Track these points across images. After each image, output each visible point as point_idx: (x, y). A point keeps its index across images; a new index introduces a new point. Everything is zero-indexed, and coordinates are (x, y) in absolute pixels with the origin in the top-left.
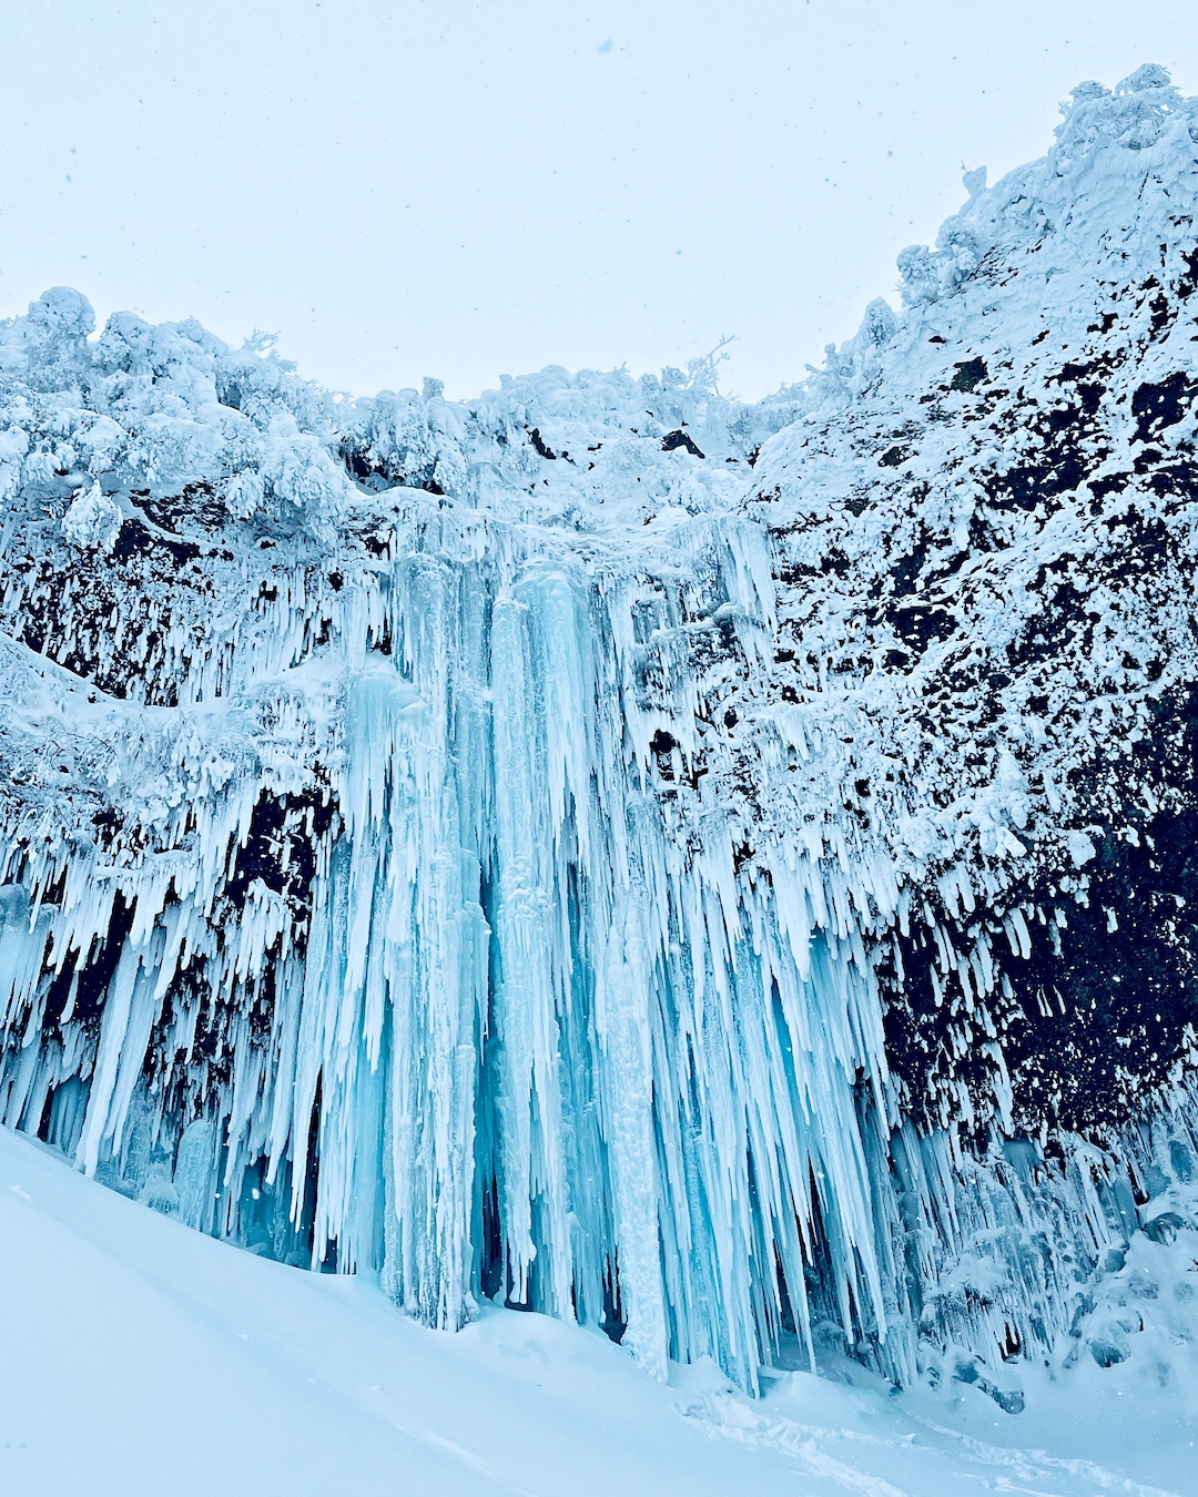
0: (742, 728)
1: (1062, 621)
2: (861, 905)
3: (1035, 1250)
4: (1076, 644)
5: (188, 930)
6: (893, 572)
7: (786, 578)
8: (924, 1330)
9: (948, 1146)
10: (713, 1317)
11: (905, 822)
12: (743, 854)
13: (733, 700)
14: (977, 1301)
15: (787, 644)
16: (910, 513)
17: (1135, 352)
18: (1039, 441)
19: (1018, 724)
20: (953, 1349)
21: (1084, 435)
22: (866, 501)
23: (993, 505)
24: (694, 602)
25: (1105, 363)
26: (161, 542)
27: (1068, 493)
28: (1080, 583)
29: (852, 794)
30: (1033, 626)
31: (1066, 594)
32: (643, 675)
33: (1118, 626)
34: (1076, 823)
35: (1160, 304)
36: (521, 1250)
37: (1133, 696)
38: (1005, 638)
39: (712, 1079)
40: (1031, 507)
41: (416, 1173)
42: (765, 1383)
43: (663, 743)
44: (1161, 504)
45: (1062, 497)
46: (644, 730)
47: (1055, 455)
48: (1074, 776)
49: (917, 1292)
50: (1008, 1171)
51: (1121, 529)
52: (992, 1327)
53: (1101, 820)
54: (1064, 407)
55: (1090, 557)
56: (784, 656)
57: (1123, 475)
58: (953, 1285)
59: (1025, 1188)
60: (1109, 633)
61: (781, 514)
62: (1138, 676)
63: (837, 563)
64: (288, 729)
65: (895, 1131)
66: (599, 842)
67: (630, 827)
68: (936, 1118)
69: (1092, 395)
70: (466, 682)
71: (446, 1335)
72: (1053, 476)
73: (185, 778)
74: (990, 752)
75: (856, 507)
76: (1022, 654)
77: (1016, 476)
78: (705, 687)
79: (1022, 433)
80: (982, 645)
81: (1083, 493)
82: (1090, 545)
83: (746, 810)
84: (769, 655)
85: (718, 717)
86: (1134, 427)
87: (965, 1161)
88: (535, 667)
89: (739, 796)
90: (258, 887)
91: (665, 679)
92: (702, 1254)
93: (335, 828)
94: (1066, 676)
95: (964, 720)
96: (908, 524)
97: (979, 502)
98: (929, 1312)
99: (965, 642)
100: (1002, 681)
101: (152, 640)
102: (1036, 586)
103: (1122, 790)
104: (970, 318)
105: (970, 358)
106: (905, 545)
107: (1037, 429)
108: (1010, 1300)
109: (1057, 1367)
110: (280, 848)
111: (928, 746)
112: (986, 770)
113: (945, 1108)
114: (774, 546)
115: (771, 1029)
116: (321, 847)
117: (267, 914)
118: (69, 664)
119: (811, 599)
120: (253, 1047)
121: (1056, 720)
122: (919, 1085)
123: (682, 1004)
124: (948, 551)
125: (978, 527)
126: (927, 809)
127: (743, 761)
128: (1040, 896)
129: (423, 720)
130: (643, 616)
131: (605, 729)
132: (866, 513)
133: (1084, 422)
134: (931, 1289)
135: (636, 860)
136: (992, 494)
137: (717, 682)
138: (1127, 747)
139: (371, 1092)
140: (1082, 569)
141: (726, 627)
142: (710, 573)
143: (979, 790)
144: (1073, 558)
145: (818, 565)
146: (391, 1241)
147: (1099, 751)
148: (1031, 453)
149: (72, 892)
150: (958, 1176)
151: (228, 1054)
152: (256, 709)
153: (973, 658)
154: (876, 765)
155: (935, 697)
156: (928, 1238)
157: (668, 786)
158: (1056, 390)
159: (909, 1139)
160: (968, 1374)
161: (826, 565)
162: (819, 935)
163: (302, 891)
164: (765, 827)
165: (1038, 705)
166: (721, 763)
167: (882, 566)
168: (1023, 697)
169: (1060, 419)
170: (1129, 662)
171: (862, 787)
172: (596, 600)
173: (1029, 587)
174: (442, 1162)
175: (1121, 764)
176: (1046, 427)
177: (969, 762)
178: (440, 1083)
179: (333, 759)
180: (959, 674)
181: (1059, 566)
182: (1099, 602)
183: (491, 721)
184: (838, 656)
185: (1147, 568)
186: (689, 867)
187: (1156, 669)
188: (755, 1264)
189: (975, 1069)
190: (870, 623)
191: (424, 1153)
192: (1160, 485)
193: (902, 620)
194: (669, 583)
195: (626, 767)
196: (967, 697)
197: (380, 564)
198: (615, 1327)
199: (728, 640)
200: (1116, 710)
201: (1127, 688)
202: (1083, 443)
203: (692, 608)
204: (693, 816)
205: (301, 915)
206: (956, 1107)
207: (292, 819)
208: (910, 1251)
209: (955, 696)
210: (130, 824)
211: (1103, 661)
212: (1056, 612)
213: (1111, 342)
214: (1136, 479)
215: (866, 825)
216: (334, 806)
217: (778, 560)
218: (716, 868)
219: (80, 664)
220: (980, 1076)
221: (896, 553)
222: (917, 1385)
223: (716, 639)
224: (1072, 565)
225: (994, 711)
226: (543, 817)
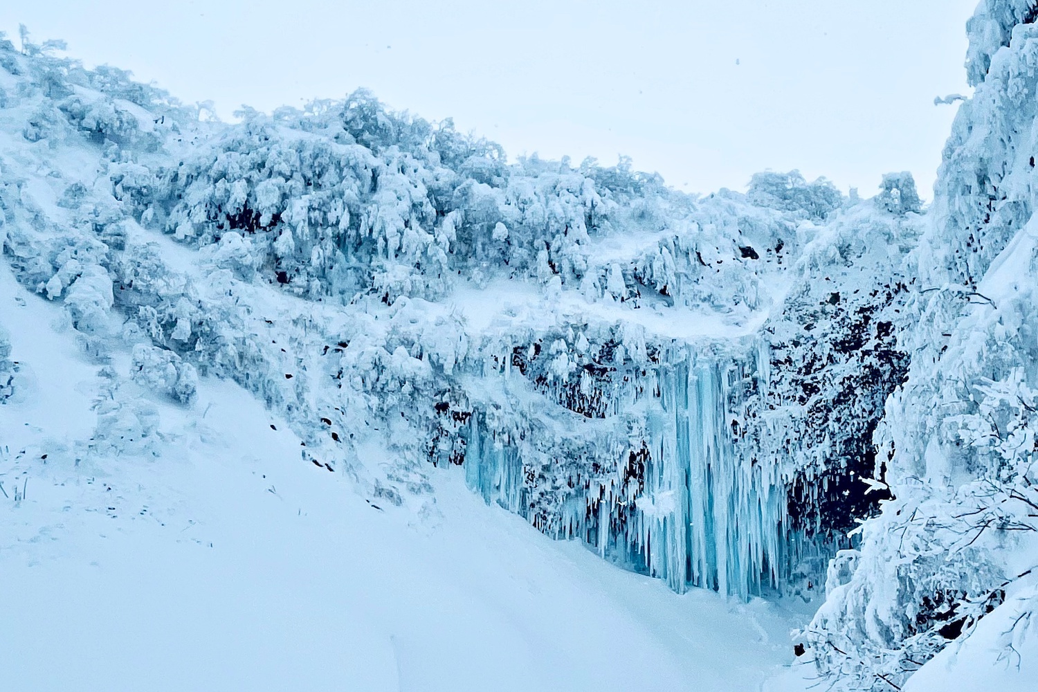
0: (757, 418)
1: (849, 393)
2: (784, 478)
3: (820, 563)
4: (851, 402)
5: (617, 492)
6: (805, 367)
7: (774, 364)
8: (790, 582)
9: (803, 537)
10: (738, 585)
11: (798, 452)
12: (754, 461)
13: (756, 408)
14: (803, 576)
15: (772, 390)
16: (811, 350)
17: (881, 307)
18: (850, 332)
19: (833, 425)
20: (796, 587)
21: (863, 332)
22: (799, 343)
23: (835, 350)
24: (747, 370)
25: (872, 309)
26: (598, 369)
27: (856, 351)
28: (854, 385)
29: (785, 444)
30: (840, 394)
31: (850, 387)
32: (730, 399)
33: (862, 400)
34: (845, 454)
35: (889, 294)
36: (696, 574)
37: (864, 420)
38: (832, 397)
39: (742, 527)
40: (845, 353)
41: (673, 558)
42: (749, 599)
43: (735, 423)
44: (879, 363)
45: (854, 352)
46: (730, 418)
47: (855, 337)
48: (845, 441)
49: (789, 572)
50: (817, 542)
51: (867, 370)
52: (806, 582)
53: (850, 454)
54: (858, 323)
55: (857, 377)
56: (771, 394)
57: (870, 351)
58: (798, 571)
59: (820, 546)
60: (860, 401)
61: (775, 342)
62: (865, 415)
63: (789, 361)
64: (635, 432)
65: (789, 532)
66: (716, 458)
67: (724, 452)
68: (800, 527)
69: (867, 319)
70: (681, 409)
71: (680, 596)
72: (853, 344)
73: (613, 453)
74: (823, 433)
75: (796, 344)
76: (837, 402)
77: (843, 343)
78: (747, 404)
79: (846, 328)
80: (825, 399)
81: (859, 352)
82: (858, 374)
83: (756, 448)
84: (767, 393)
85: (751, 415)
86: (876, 334)
87: (806, 539)
88: (700, 402)
89: (755, 442)
90: (631, 478)
91: (736, 400)
92: (737, 570)
93: (648, 459)
94: (847, 411)
95: (818, 423)
96: (810, 353)
97: (831, 349)
98: (792, 577)
99: (821, 397)
100: (830, 410)
101: (598, 400)
102: (842, 383)
103: (857, 446)
104: (838, 275)
105: (836, 292)
106: (809, 359)
107: (850, 328)
108: (811, 576)
109: (820, 591)
110: (636, 467)
111: (806, 431)
112: (822, 438)
113: (803, 525)
114: (772, 351)
115: (758, 514)
116: (645, 465)
117: (634, 486)
118: (578, 412)
119: (781, 374)
120: (631, 515)
121: (842, 425)
122: (796, 518)
123: (736, 504)
124: (821, 363)
125: (830, 358)
126: (805, 449)
127: (756, 430)
128: (833, 473)
129: (670, 429)
130: (731, 378)
131: (719, 420)
132: (799, 347)
133: (864, 327)
134: (793, 572)
135: (725, 463)
136: (835, 347)
137: (751, 403)
138: (860, 435)
139: (662, 536)
140: (855, 381)
141: (755, 381)
142: (752, 359)
143: (819, 444)
144: (852, 377)
145: (783, 361)
146: (668, 573)
147: (853, 435)
148: (847, 335)
149: (591, 486)
150: (804, 543)
151: (626, 518)
152: (626, 423)
153: (822, 403)
154: (793, 435)
155: (811, 414)
156: (794, 558)
157: (735, 437)
158: (857, 317)
159: (793, 534)
160: (798, 593)
161: (786, 361)
162: (772, 487)
163: (641, 476)
164: (761, 454)
165: (838, 420)
166: (751, 430)
167: (801, 365)
168: (834, 417)
169: (856, 326)
170: (864, 410)
171: (788, 441)
172: (717, 369)
173: (840, 383)
174: (679, 557)
175: (858, 440)
176: (853, 328)
177: (818, 436)
178: (678, 538)
179: (647, 439)
180: (818, 408)
181: (849, 379)
182: (858, 391)
183: (688, 423)
184: (786, 395)
185: (873, 383)
186: (740, 464)
187: (871, 412)
188: (749, 572)
189: (812, 515)
190: (796, 385)
191: (675, 555)
192: (880, 357)
193: (805, 387)
194: (740, 363)
195: (724, 431)
196: (819, 415)
197: (656, 366)
198: (716, 589)
199: (755, 387)
200: (859, 424)
201: (863, 417)
202: (863, 335)
203: (746, 372)
204: (742, 448)
205: (642, 483)
206: (805, 525)
207: (638, 458)
208: (789, 562)
209: (817, 415)
210: (602, 467)
211: (857, 409)
212: (847, 391)
213: (875, 302)
214: (874, 353)
215: (788, 453)
216: (648, 453)
217: (772, 357)
218: (746, 465)
219: (581, 410)
220: (813, 516)
221: (806, 362)
222: (786, 595)
223: (752, 386)
224: (852, 379)
225: (826, 420)
226: (701, 455)
